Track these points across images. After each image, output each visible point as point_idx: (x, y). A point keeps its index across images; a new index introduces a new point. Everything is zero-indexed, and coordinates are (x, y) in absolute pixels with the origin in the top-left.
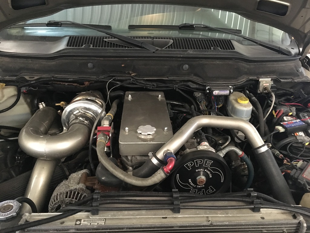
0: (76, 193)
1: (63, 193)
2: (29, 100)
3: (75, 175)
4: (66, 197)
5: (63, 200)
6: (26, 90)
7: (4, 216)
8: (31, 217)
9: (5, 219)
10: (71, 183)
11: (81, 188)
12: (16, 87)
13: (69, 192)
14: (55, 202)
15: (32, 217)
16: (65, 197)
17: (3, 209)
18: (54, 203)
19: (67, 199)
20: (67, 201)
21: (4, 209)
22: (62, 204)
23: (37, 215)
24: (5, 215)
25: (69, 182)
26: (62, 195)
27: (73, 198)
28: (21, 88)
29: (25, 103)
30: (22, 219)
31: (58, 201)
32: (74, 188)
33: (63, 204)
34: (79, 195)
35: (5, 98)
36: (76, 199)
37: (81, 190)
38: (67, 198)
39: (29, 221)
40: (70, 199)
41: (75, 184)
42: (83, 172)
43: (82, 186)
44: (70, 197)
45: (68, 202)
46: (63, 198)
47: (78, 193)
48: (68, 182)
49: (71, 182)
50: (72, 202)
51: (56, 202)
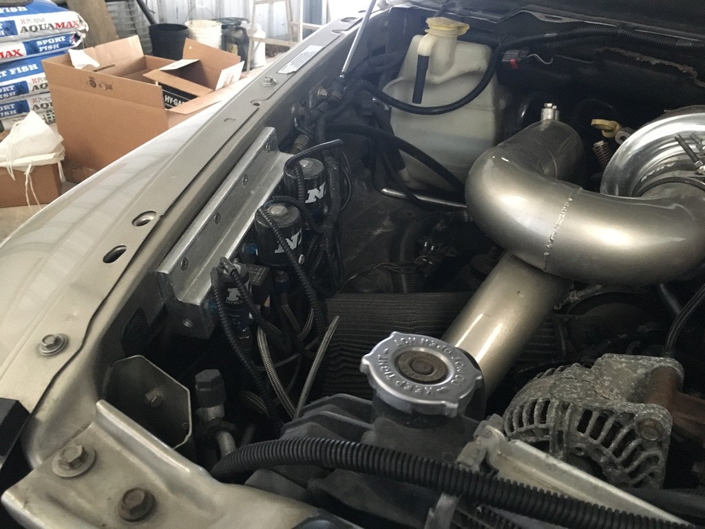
0: (624, 431)
1: (575, 406)
2: (503, 104)
3: (621, 363)
4: (582, 428)
5: (568, 433)
6: (519, 59)
7: (405, 393)
8: (508, 453)
9: (407, 409)
10: (602, 385)
11: (656, 422)
12: (489, 49)
13: (595, 415)
14: (532, 426)
15: (511, 454)
16: (576, 424)
17: (406, 363)
18: (526, 426)
19: (582, 435)
20: (579, 445)
21: (411, 364)
22: (554, 446)
23: (538, 458)
24: (410, 392)
25: (597, 378)
26: (567, 414)
27: (606, 443)
28: (505, 51)
29: (491, 108)
30: (469, 446)
31: (543, 426)
32: (626, 410)
33: (557, 447)
34: (633, 444)
35: (452, 72)
36: (617, 452)
37: (653, 430)
38: (583, 432)
39: (496, 472)
40: (595, 442)
41: (617, 394)
42: (662, 364)
43: (663, 414)
44: (595, 435)
45: (580, 449)
46: (569, 426)
47: (630, 436)
48: (592, 377)
49: (605, 381)
50: (594, 457)
51: (537, 428)
